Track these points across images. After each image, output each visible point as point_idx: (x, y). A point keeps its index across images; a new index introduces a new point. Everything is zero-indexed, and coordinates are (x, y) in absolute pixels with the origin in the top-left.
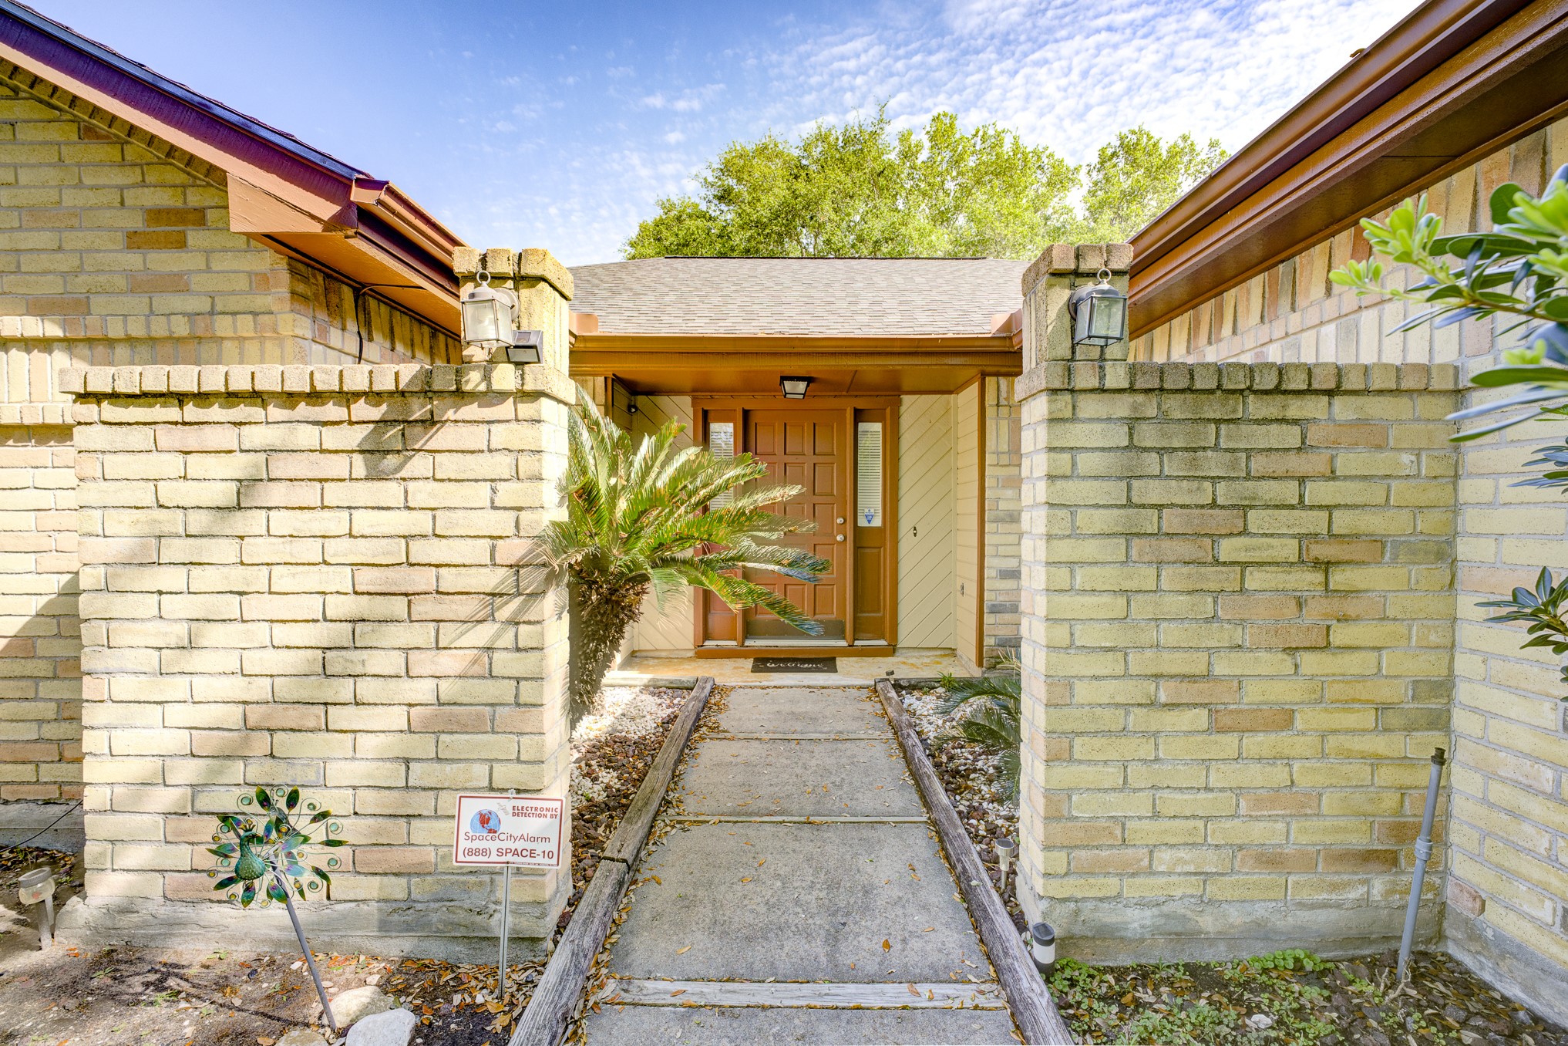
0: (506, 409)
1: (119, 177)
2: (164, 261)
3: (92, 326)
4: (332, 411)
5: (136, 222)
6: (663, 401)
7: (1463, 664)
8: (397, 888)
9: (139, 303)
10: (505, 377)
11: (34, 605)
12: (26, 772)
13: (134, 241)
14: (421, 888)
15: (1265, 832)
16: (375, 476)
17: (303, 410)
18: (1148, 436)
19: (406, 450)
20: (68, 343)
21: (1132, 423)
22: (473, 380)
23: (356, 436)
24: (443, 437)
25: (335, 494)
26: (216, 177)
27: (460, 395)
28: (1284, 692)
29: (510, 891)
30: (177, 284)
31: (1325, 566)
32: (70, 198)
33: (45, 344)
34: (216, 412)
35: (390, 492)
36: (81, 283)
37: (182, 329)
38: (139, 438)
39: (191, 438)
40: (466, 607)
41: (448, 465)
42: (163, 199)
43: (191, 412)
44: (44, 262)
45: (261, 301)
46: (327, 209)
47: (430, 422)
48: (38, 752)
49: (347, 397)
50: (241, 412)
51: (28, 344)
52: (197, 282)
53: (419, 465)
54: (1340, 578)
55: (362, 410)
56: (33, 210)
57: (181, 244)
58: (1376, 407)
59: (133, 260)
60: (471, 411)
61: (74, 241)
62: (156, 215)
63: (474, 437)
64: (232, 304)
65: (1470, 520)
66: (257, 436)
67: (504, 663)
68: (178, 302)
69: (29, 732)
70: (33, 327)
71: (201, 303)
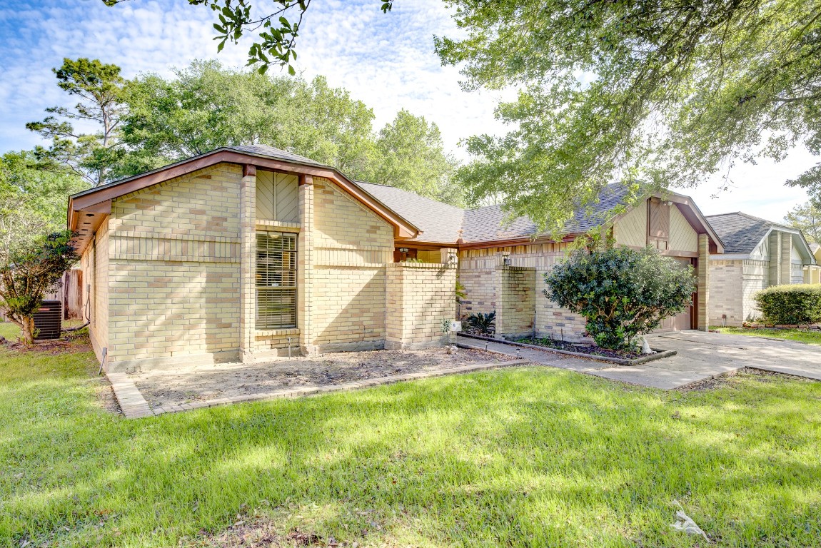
0: (452, 270)
1: (365, 219)
2: (373, 236)
3: (361, 248)
4: (433, 270)
5: (369, 228)
7: (537, 303)
8: (439, 338)
9: (368, 243)
10: (453, 266)
11: (348, 303)
12: (346, 337)
13: (368, 231)
14: (442, 337)
15: (521, 324)
16: (438, 279)
17: (431, 270)
18: (511, 275)
19: (441, 276)
20: (357, 251)
21: (509, 273)
22: (450, 267)
23: (435, 274)
24: (445, 274)
25: (434, 282)
27: (448, 268)
28: (522, 306)
29: (451, 337)
30: (374, 240)
31: (525, 291)
32: (357, 222)
33: (352, 250)
34: (420, 270)
35: (439, 281)
36: (359, 238)
38: (411, 273)
40: (447, 297)
41: (446, 278)
42: (373, 224)
43: (418, 270)
44: (352, 234)
45: (389, 245)
47: (444, 272)
48: (349, 332)
49: (435, 268)
50: (424, 270)
51: (349, 250)
52: (379, 240)
53: (443, 278)
54: (527, 293)
55: (437, 270)
57: (376, 233)
58: (529, 272)
59: (367, 235)
60: (448, 270)
61: (358, 230)
62: (372, 227)
63: (448, 274)
64: (385, 245)
65: (537, 286)
68: (375, 244)
69: (347, 328)
70: (351, 247)
71: (378, 244)
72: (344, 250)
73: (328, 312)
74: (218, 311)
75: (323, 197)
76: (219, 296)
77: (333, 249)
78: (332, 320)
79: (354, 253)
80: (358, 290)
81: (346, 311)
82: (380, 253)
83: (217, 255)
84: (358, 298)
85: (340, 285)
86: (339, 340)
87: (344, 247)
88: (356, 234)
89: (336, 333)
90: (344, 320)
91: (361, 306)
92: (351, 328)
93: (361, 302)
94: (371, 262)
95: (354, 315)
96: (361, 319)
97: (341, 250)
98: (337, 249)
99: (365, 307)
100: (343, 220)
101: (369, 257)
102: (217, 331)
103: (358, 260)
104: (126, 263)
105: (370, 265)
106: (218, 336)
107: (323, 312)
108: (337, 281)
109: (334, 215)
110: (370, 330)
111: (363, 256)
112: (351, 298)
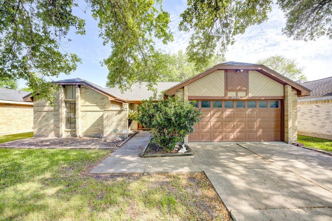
0: (125, 111)
1: (99, 96)
3: (98, 105)
4: (117, 111)
5: (101, 98)
6: (134, 104)
8: (120, 135)
9: (101, 103)
10: (125, 110)
11: (94, 122)
12: (93, 133)
13: (101, 99)
14: (121, 135)
16: (119, 114)
17: (115, 111)
19: (120, 113)
20: (96, 106)
22: (124, 110)
24: (122, 113)
25: (117, 115)
26: (108, 97)
27: (123, 111)
29: (125, 135)
30: (103, 102)
32: (97, 97)
33: (95, 106)
35: (119, 115)
36: (97, 102)
37: (104, 105)
38: (107, 113)
39: (109, 112)
40: (123, 121)
42: (103, 97)
44: (95, 101)
45: (109, 103)
46: (114, 99)
51: (94, 106)
52: (105, 102)
56: (94, 98)
57: (104, 100)
59: (101, 101)
61: (97, 99)
62: (102, 98)
63: (124, 113)
64: (107, 103)
66: (113, 112)
67: (125, 124)
69: (93, 130)
70: (94, 105)
71: (105, 103)
72: (92, 106)
73: (87, 125)
74: (56, 123)
75: (85, 90)
76: (57, 120)
77: (88, 106)
78: (89, 127)
79: (96, 107)
80: (97, 118)
81: (93, 125)
82: (105, 106)
83: (56, 109)
84: (97, 121)
85: (91, 117)
86: (90, 134)
87: (92, 105)
88: (96, 101)
89: (90, 131)
90: (92, 127)
91: (98, 123)
92: (95, 130)
93: (99, 122)
94: (102, 109)
95: (96, 126)
96: (99, 127)
97: (91, 106)
98: (90, 106)
99: (100, 123)
100: (92, 97)
101: (101, 108)
102: (56, 129)
103: (97, 109)
104: (36, 112)
105: (101, 110)
106: (56, 130)
107: (85, 125)
108: (90, 115)
109: (89, 95)
110: (101, 131)
111: (99, 107)
112: (95, 121)
